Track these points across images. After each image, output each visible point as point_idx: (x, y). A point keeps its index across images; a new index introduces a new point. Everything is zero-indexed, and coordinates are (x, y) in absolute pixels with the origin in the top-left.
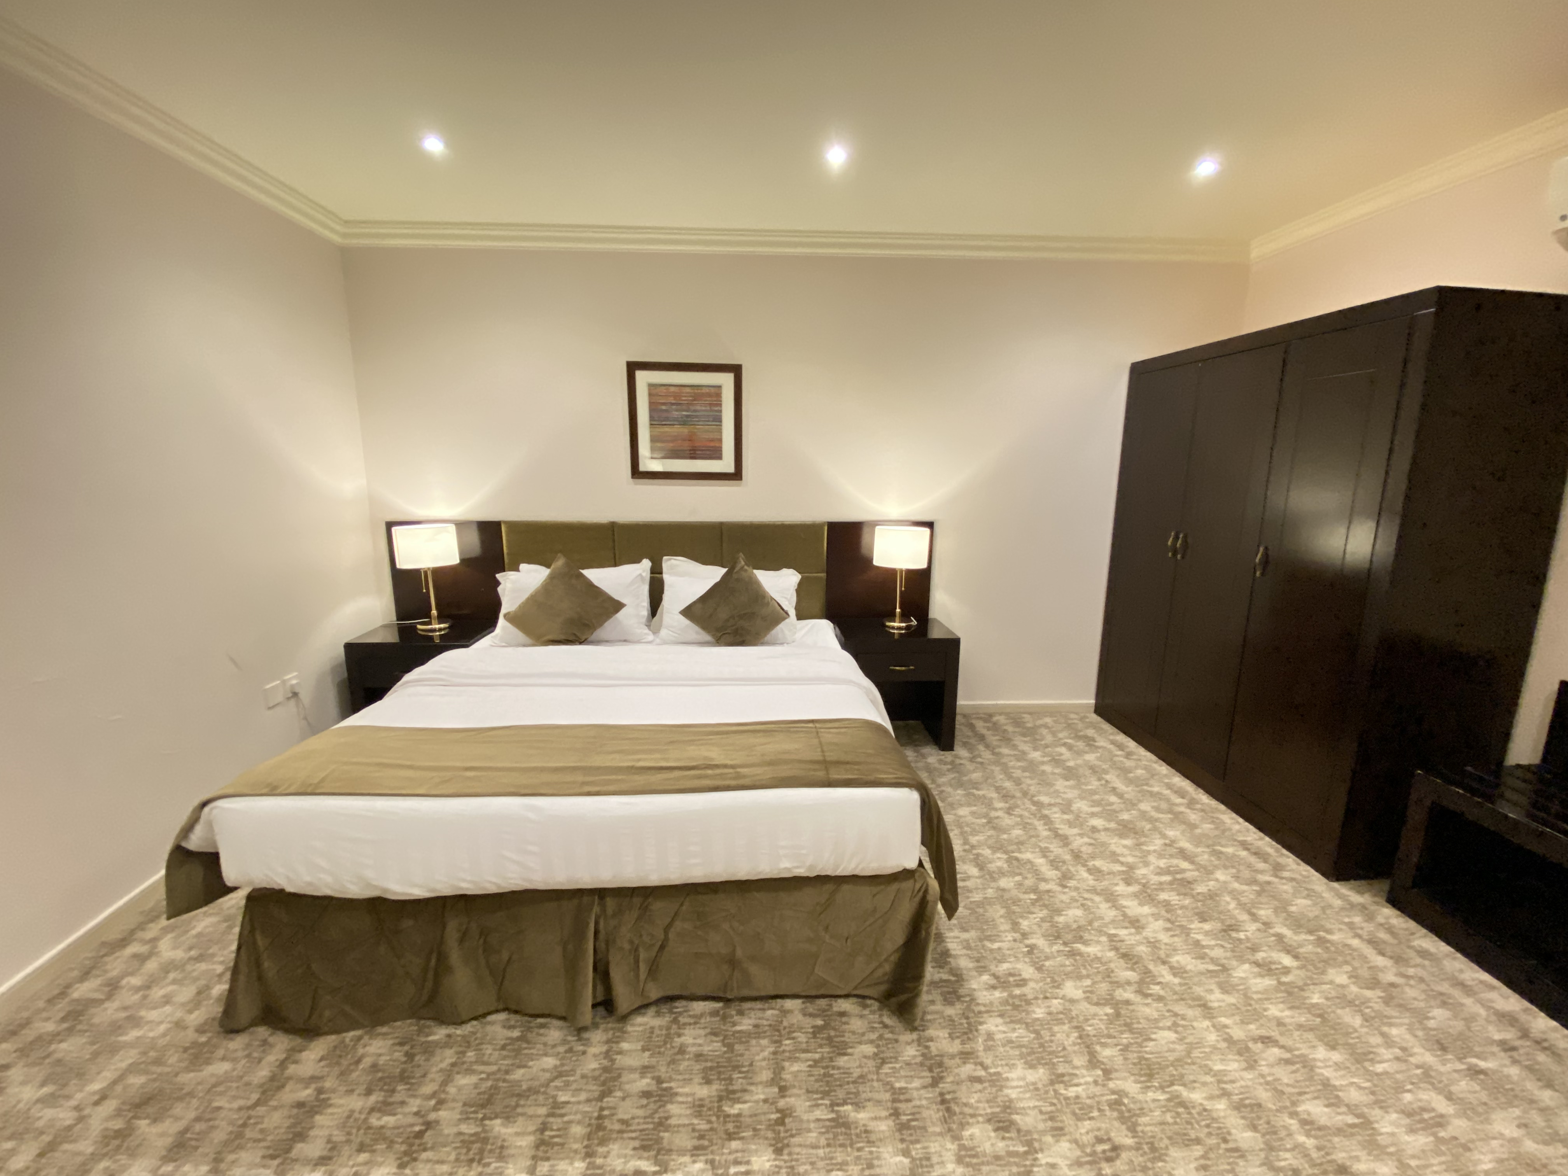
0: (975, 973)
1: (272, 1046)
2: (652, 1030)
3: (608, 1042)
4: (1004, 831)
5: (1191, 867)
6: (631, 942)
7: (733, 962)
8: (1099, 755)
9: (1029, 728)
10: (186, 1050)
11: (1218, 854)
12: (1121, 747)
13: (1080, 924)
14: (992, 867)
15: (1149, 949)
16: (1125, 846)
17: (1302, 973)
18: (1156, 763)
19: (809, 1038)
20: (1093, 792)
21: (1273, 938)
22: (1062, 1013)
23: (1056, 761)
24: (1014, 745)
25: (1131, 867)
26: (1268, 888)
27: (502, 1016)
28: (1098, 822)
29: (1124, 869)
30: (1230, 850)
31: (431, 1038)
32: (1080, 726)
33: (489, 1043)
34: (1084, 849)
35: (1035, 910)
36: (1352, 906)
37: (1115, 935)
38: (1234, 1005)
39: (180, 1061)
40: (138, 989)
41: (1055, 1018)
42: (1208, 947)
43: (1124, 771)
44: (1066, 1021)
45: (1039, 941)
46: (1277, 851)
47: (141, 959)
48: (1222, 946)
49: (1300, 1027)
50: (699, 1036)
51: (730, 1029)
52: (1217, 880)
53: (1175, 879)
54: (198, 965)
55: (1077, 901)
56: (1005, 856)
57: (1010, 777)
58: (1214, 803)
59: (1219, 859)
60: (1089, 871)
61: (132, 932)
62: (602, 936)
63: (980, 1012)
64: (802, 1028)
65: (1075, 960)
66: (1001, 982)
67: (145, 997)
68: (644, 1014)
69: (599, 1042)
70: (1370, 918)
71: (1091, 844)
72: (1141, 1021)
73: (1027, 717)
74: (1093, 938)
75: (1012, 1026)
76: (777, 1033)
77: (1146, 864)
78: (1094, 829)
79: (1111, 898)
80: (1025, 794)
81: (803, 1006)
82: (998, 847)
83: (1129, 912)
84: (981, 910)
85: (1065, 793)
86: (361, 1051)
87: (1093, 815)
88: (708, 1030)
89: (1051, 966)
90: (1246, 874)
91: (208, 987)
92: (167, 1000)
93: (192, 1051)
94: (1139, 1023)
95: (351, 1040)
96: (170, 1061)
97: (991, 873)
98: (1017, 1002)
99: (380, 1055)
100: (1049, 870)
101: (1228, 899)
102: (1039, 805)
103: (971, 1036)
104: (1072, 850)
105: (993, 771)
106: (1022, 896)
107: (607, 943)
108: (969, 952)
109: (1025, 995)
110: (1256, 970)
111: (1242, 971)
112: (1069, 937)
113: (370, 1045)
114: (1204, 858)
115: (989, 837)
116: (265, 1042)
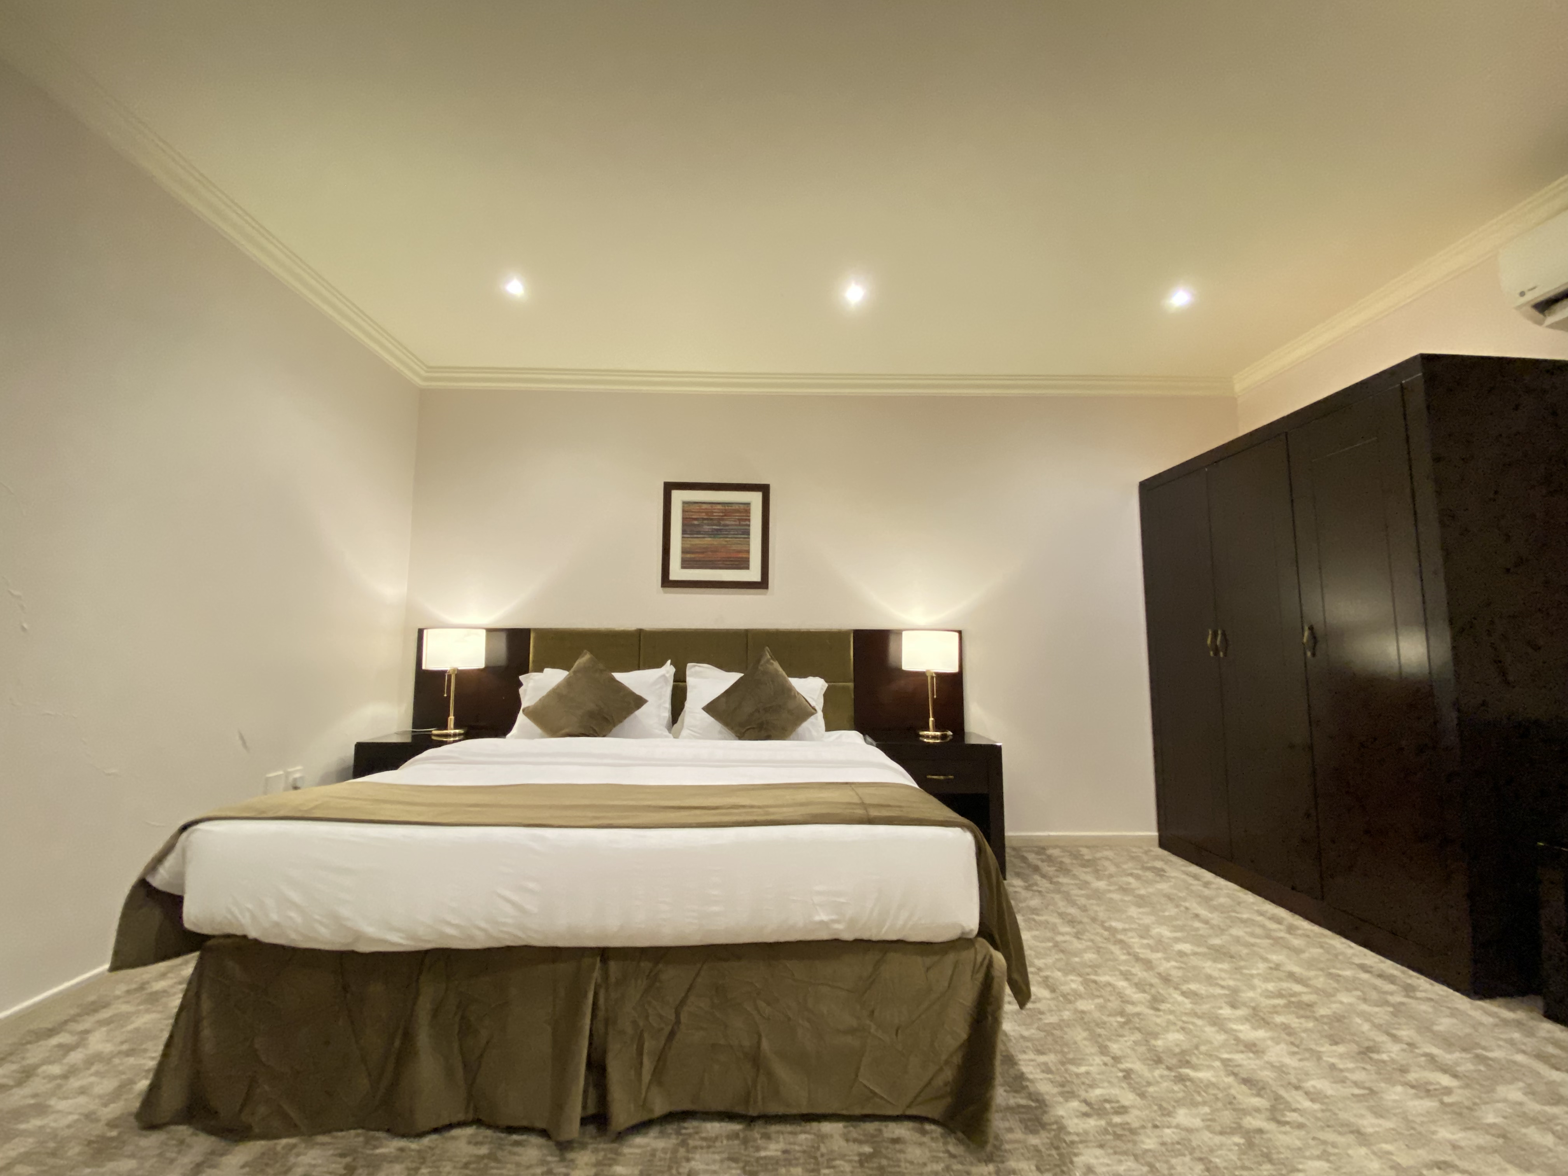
0: (1061, 1099)
1: (190, 1146)
2: (653, 1153)
3: (598, 1164)
4: (1075, 955)
5: (1304, 989)
6: (634, 1023)
7: (756, 1059)
8: (1172, 884)
9: (1088, 861)
10: (90, 1143)
11: (1336, 978)
12: (1196, 877)
13: (1184, 1048)
14: (1065, 989)
15: (1275, 1074)
16: (1221, 970)
17: (1467, 1092)
18: (1238, 891)
19: (853, 1167)
20: (1172, 918)
21: (1423, 1059)
22: (1178, 1143)
23: (1124, 890)
24: (1074, 875)
25: (1235, 991)
26: (1403, 1008)
27: (469, 1131)
28: (1186, 947)
29: (1227, 992)
30: (1348, 973)
31: (378, 1151)
32: (1145, 858)
33: (450, 1160)
34: (1174, 972)
35: (1126, 1033)
36: (1506, 1022)
37: (1229, 1060)
38: (1393, 1129)
39: (79, 1154)
40: (52, 1078)
41: (1171, 1149)
42: (1347, 1070)
43: (1206, 901)
44: (1187, 1152)
45: (1137, 1066)
46: (1403, 972)
47: (67, 1049)
48: (1364, 1069)
49: (1480, 1148)
50: (714, 1161)
51: (753, 1154)
52: (1341, 1003)
53: (1290, 1002)
54: (127, 1059)
55: (1175, 1024)
56: (1080, 979)
57: (1073, 903)
58: (1316, 929)
59: (1338, 981)
60: (1184, 994)
61: (66, 1022)
62: (601, 1014)
63: (1073, 1142)
64: (845, 1155)
65: (1186, 1086)
66: (1094, 1109)
67: (59, 1086)
68: (646, 1134)
69: (586, 1164)
70: (1531, 1033)
71: (1180, 968)
72: (1282, 1150)
73: (1084, 851)
74: (1201, 1062)
75: (1117, 1157)
76: (812, 1161)
77: (1253, 988)
78: (1181, 954)
79: (1216, 1021)
80: (1094, 920)
81: (845, 1131)
82: (1070, 970)
83: (1241, 1036)
84: (1058, 1033)
85: (1139, 919)
86: (292, 1160)
87: (1177, 940)
88: (725, 1155)
89: (1155, 1092)
90: (1374, 995)
91: (132, 1082)
92: (83, 1091)
93: (95, 1145)
94: (1279, 1153)
95: (283, 1148)
96: (70, 1153)
97: (1064, 996)
98: (1119, 1131)
99: (315, 1166)
100: (1135, 993)
101: (1358, 1020)
102: (1113, 931)
103: (1065, 1169)
104: (1159, 974)
105: (1053, 898)
106: (1105, 1018)
107: (607, 1022)
108: (1050, 1076)
109: (1128, 1123)
110: (1413, 1091)
111: (1394, 1094)
112: (1174, 1061)
113: (305, 1154)
114: (1320, 981)
115: (1057, 960)
116: (182, 1142)
